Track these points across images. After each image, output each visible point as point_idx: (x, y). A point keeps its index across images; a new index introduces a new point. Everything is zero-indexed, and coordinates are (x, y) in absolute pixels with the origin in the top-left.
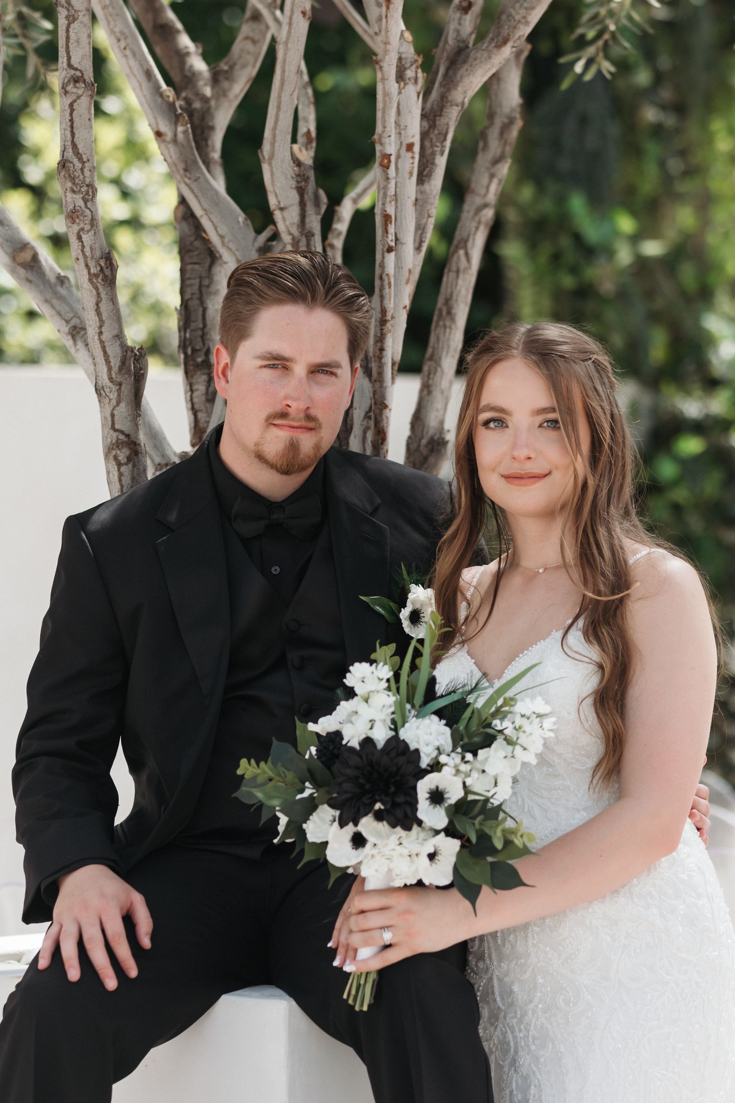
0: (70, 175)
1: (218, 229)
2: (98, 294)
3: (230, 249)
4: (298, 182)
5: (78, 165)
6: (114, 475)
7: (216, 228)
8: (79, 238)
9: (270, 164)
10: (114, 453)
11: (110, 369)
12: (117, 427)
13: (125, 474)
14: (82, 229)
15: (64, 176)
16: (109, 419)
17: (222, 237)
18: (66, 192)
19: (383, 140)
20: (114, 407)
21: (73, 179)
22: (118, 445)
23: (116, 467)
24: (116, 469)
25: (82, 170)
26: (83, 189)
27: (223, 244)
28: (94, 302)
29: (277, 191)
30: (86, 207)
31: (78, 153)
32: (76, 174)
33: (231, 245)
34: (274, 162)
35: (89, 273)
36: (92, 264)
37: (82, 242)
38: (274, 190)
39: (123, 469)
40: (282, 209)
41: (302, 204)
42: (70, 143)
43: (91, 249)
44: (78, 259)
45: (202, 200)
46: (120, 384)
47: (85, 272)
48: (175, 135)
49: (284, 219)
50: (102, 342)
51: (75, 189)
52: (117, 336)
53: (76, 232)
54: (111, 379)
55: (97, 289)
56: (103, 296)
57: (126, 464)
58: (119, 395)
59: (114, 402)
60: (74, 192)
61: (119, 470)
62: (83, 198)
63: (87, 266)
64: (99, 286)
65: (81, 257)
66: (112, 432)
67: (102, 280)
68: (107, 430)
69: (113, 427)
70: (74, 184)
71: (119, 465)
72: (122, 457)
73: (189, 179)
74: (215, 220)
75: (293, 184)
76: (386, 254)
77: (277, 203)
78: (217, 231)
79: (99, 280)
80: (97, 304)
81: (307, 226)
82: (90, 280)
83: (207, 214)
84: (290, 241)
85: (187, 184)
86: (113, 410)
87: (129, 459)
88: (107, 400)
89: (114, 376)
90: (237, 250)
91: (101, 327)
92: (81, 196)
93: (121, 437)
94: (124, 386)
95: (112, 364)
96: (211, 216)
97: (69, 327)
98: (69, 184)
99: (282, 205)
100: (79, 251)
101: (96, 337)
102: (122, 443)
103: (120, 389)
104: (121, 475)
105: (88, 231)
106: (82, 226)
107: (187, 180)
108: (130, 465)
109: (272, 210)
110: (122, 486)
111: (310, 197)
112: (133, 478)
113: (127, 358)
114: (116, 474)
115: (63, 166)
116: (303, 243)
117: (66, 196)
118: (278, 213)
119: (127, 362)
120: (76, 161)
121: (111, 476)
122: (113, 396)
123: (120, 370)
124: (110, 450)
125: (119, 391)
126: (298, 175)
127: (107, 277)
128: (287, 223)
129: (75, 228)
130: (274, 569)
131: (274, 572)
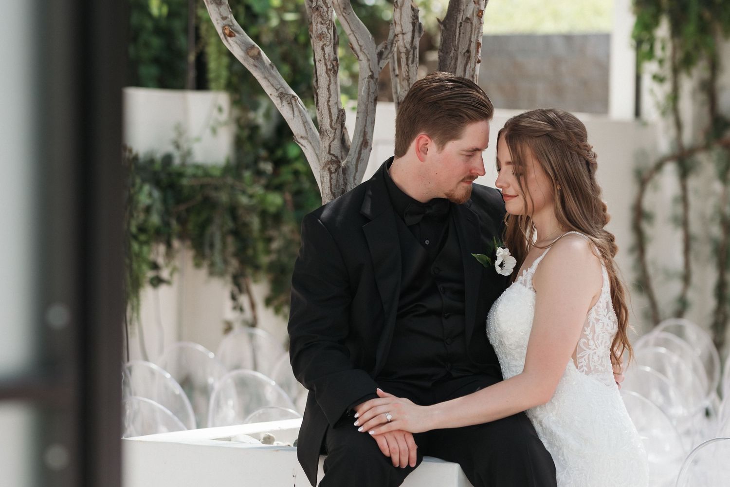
0: (321, 15)
1: (359, 42)
2: (330, 80)
3: (365, 53)
4: (413, 19)
5: (326, 9)
6: (327, 179)
7: (357, 41)
8: (323, 49)
9: (401, 9)
10: (328, 166)
11: (331, 121)
12: (331, 152)
13: (334, 178)
14: (325, 44)
15: (317, 15)
16: (328, 148)
17: (360, 46)
18: (317, 24)
19: (480, 3)
20: (331, 142)
21: (322, 16)
22: (332, 162)
23: (329, 174)
24: (329, 175)
25: (327, 12)
26: (327, 23)
27: (361, 50)
28: (327, 84)
29: (402, 24)
30: (328, 32)
31: (326, 3)
32: (324, 14)
33: (365, 51)
34: (403, 8)
35: (327, 68)
36: (329, 64)
37: (324, 51)
38: (401, 23)
39: (333, 175)
40: (403, 34)
41: (413, 31)
43: (329, 55)
44: (320, 60)
45: (352, 26)
46: (336, 129)
47: (324, 68)
49: (403, 39)
51: (323, 22)
52: (336, 103)
53: (321, 45)
54: (331, 126)
55: (329, 77)
56: (332, 81)
57: (335, 173)
58: (335, 135)
59: (332, 139)
60: (322, 24)
61: (330, 176)
62: (327, 27)
63: (326, 64)
64: (331, 75)
65: (323, 59)
66: (328, 155)
67: (333, 72)
68: (326, 153)
69: (329, 153)
70: (322, 19)
71: (331, 173)
72: (333, 169)
73: (346, 13)
74: (357, 37)
75: (411, 20)
76: (477, 64)
77: (401, 30)
78: (358, 43)
79: (331, 72)
80: (329, 86)
81: (414, 43)
82: (327, 72)
83: (353, 33)
84: (405, 51)
85: (344, 17)
86: (330, 143)
87: (336, 170)
88: (328, 138)
89: (333, 124)
90: (368, 54)
91: (329, 98)
92: (326, 26)
93: (334, 158)
94: (337, 130)
95: (333, 118)
96: (355, 34)
97: (278, 92)
98: (320, 19)
99: (404, 32)
100: (322, 56)
101: (326, 103)
102: (334, 161)
103: (335, 132)
104: (331, 178)
105: (328, 46)
106: (325, 42)
107: (344, 14)
108: (336, 173)
109: (396, 33)
110: (331, 185)
111: (417, 27)
112: (337, 181)
113: (340, 115)
114: (328, 178)
115: (317, 9)
116: (411, 53)
117: (317, 26)
118: (400, 36)
119: (340, 117)
120: (324, 7)
121: (325, 179)
122: (332, 136)
123: (336, 122)
124: (326, 164)
125: (335, 133)
126: (414, 16)
127: (335, 70)
128: (405, 41)
129: (321, 43)
130: (426, 241)
131: (427, 244)
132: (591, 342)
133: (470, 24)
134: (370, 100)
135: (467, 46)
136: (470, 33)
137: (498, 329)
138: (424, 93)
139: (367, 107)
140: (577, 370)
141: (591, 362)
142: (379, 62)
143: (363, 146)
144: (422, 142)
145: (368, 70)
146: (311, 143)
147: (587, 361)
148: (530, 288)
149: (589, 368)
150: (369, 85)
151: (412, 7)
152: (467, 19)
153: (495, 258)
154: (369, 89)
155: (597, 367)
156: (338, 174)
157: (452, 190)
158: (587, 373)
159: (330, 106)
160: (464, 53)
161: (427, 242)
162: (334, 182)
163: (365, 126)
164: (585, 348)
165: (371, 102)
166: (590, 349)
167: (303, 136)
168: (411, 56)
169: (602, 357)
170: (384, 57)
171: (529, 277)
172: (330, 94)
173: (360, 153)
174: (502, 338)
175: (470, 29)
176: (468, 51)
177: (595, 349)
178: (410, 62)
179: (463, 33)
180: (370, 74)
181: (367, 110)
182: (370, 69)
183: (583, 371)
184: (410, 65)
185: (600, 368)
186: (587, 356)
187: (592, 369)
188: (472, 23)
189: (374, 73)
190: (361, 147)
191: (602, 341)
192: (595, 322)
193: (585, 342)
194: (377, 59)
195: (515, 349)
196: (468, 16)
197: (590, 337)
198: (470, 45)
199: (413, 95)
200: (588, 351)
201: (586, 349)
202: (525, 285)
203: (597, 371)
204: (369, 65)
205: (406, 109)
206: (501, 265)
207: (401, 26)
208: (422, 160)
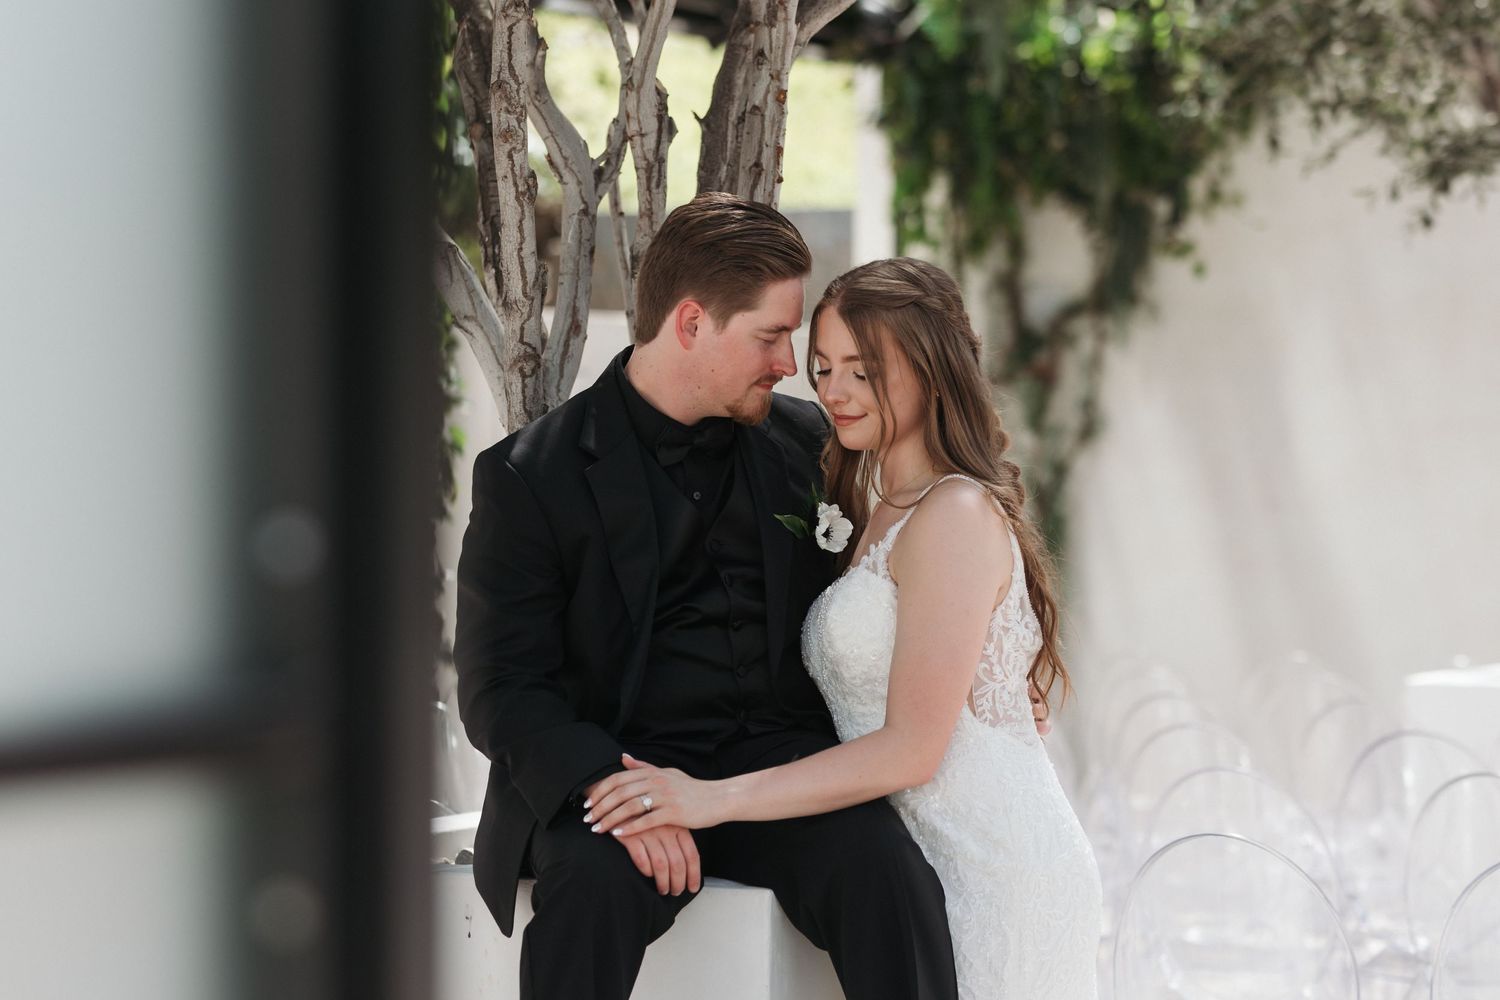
0: (505, 96)
1: (563, 151)
2: (523, 211)
3: (573, 171)
4: (659, 110)
5: (515, 86)
6: (517, 387)
7: (560, 150)
8: (510, 157)
9: (638, 92)
10: (520, 365)
11: (526, 284)
12: (525, 340)
13: (529, 386)
14: (514, 148)
15: (500, 97)
16: (518, 332)
17: (565, 158)
18: (499, 112)
19: (782, 77)
20: (526, 321)
21: (508, 99)
22: (526, 357)
23: (520, 378)
24: (520, 381)
25: (518, 91)
26: (518, 110)
27: (566, 165)
28: (518, 219)
29: (641, 118)
30: (519, 127)
31: (514, 74)
32: (512, 95)
33: (573, 167)
34: (642, 90)
35: (517, 191)
36: (520, 182)
37: (513, 161)
38: (639, 117)
39: (529, 381)
40: (642, 135)
41: (660, 131)
42: (506, 65)
43: (521, 168)
44: (506, 177)
45: (549, 123)
46: (533, 299)
47: (513, 189)
48: (535, 59)
49: (642, 145)
50: (520, 258)
51: (509, 109)
52: (534, 253)
53: (507, 150)
54: (525, 294)
55: (522, 206)
56: (527, 214)
57: (531, 376)
58: (531, 310)
59: (525, 316)
60: (509, 112)
61: (523, 381)
62: (517, 119)
63: (515, 184)
64: (524, 203)
65: (510, 175)
66: (520, 345)
67: (528, 198)
68: (515, 342)
69: (521, 341)
70: (509, 104)
71: (524, 376)
72: (527, 370)
73: (539, 101)
74: (560, 142)
75: (655, 111)
77: (637, 129)
78: (561, 153)
79: (525, 195)
80: (521, 221)
81: (660, 152)
82: (517, 198)
83: (552, 136)
84: (644, 166)
85: (536, 107)
86: (524, 324)
87: (534, 371)
88: (519, 314)
89: (529, 291)
90: (579, 172)
91: (521, 243)
92: (515, 116)
93: (529, 350)
94: (536, 301)
95: (528, 280)
96: (557, 138)
98: (505, 105)
99: (643, 132)
100: (509, 170)
101: (515, 253)
102: (531, 356)
103: (532, 303)
104: (524, 386)
105: (519, 151)
106: (514, 145)
107: (537, 102)
108: (534, 377)
109: (629, 135)
110: (525, 397)
111: (665, 124)
112: (535, 390)
113: (540, 274)
114: (520, 385)
115: (500, 87)
116: (656, 169)
117: (499, 116)
118: (637, 139)
119: (540, 278)
120: (512, 82)
121: (514, 387)
122: (525, 310)
123: (534, 285)
124: (516, 362)
125: (531, 305)
126: (660, 104)
127: (532, 195)
128: (645, 149)
129: (508, 147)
130: (695, 495)
131: (697, 498)
132: (997, 669)
133: (759, 117)
134: (582, 253)
135: (755, 154)
136: (760, 132)
137: (830, 650)
138: (692, 228)
139: (577, 264)
140: (974, 718)
141: (997, 705)
142: (596, 186)
143: (571, 334)
144: (688, 314)
145: (580, 201)
146: (482, 328)
147: (990, 700)
148: (885, 577)
149: (996, 715)
150: (580, 226)
151: (657, 88)
152: (755, 108)
153: (815, 522)
154: (581, 232)
155: (1009, 713)
156: (537, 378)
157: (738, 401)
158: (993, 724)
159: (522, 258)
160: (750, 168)
161: (697, 495)
162: (529, 392)
163: (576, 297)
164: (986, 680)
165: (585, 256)
166: (994, 680)
167: (469, 315)
168: (655, 174)
169: (1016, 694)
170: (605, 177)
171: (882, 558)
172: (523, 238)
173: (567, 345)
174: (838, 666)
175: (760, 126)
176: (758, 164)
177: (1003, 681)
178: (653, 185)
179: (748, 133)
180: (582, 206)
181: (578, 270)
182: (582, 198)
183: (986, 720)
184: (654, 191)
185: (1015, 714)
186: (990, 694)
187: (1001, 716)
188: (763, 115)
189: (589, 204)
190: (568, 333)
191: (1015, 666)
192: (1002, 633)
193: (986, 669)
194: (593, 182)
195: (861, 686)
196: (757, 103)
197: (994, 660)
198: (760, 153)
199: (671, 231)
200: (992, 685)
201: (988, 681)
202: (875, 571)
203: (1009, 719)
204: (580, 192)
205: (658, 257)
206: (827, 534)
207: (639, 122)
208: (686, 346)
